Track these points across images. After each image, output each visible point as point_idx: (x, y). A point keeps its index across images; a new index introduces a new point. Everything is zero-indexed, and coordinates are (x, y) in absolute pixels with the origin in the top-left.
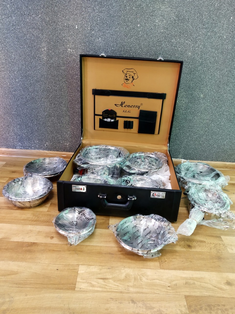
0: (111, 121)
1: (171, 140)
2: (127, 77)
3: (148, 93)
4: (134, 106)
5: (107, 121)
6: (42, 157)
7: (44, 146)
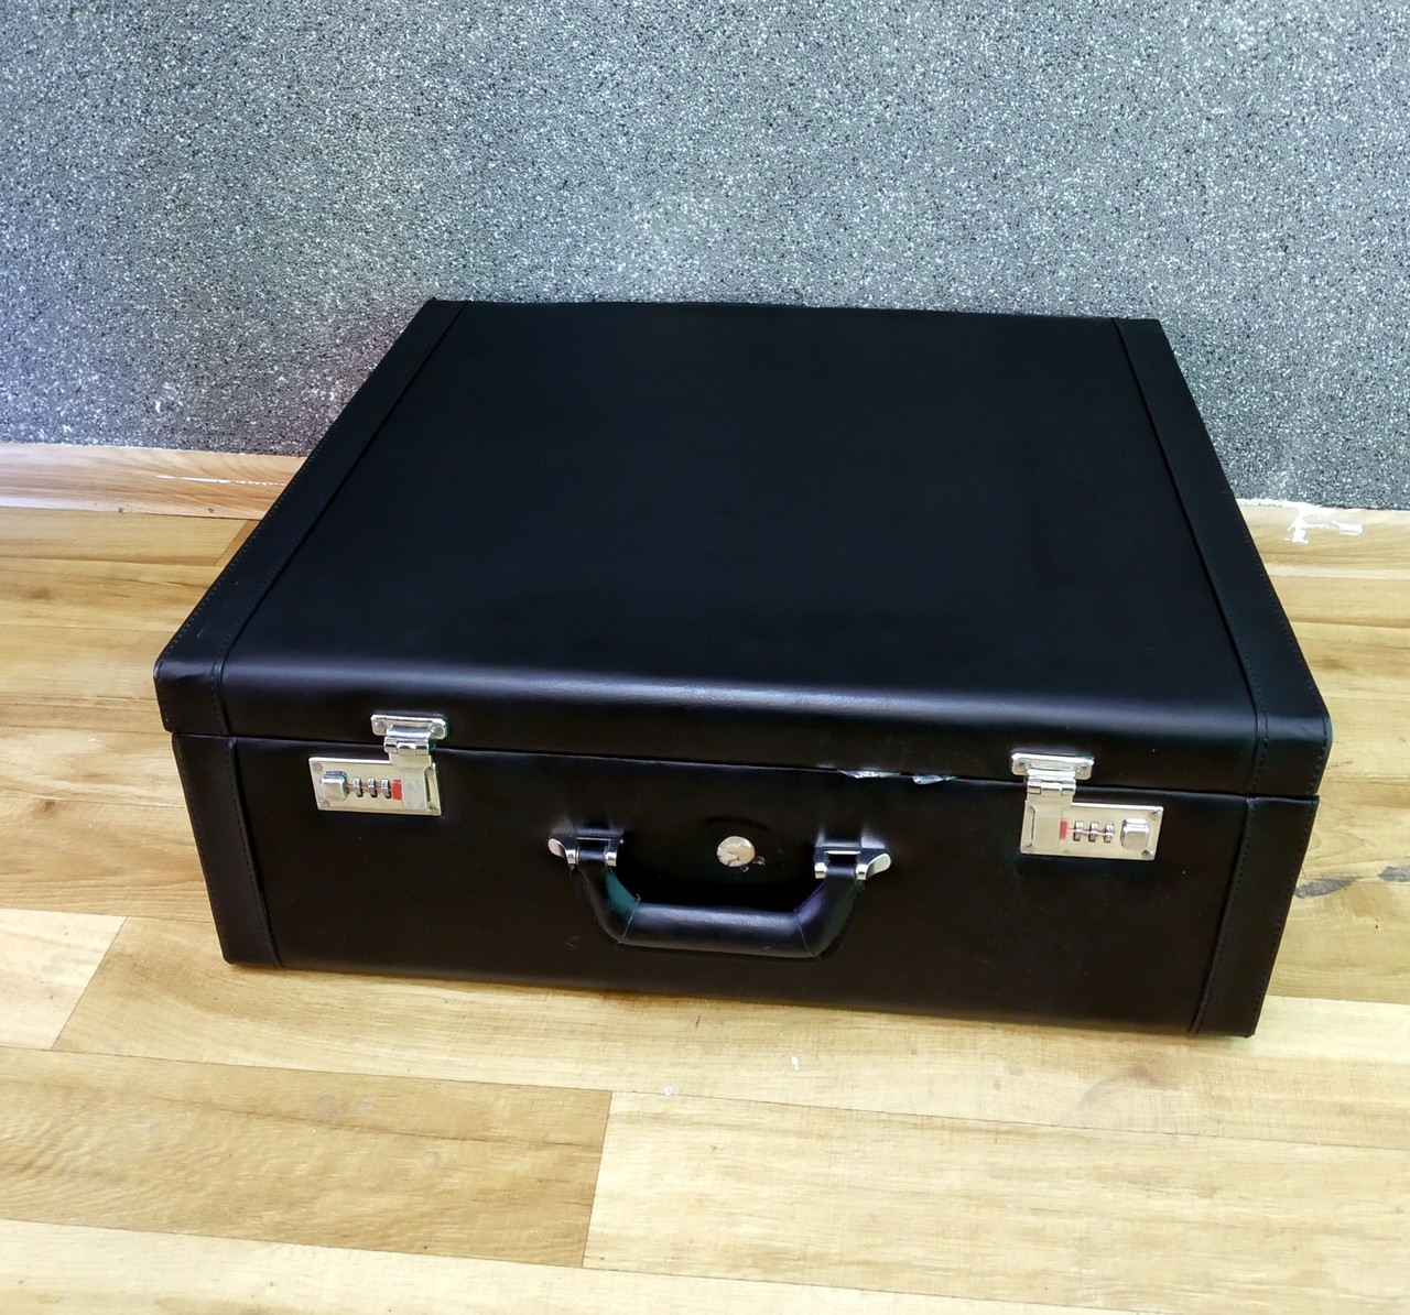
6: (139, 499)
7: (150, 409)
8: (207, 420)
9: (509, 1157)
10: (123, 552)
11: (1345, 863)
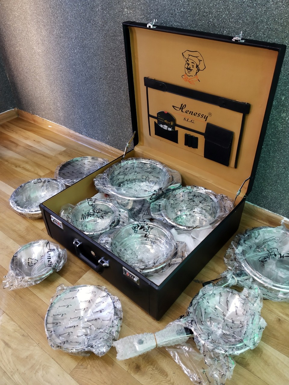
0: (169, 130)
3: (220, 97)
4: (198, 114)
5: (164, 128)
6: (103, 151)
7: (106, 139)
8: (113, 143)
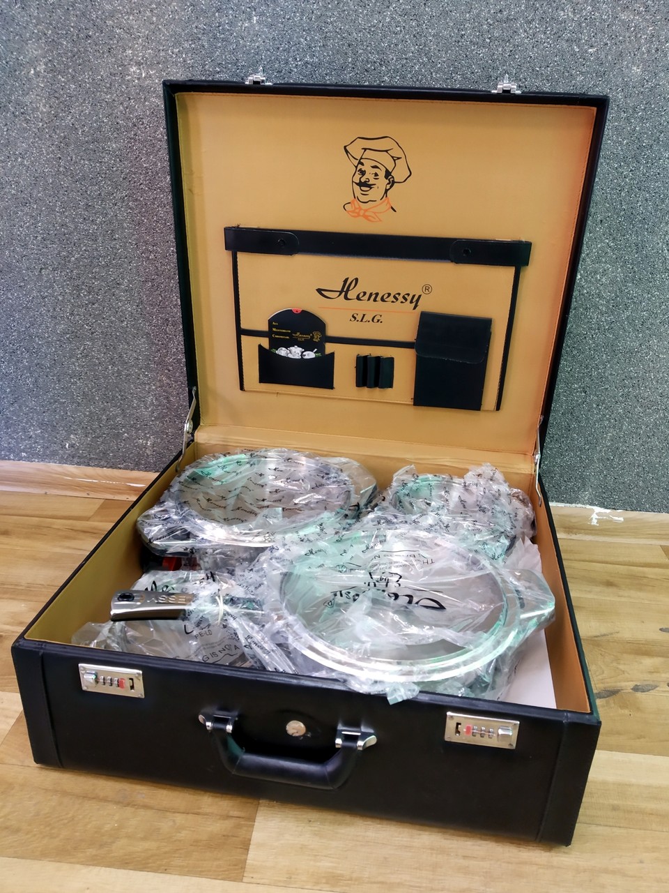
0: (306, 357)
1: (551, 431)
2: (363, 173)
3: (455, 239)
4: (395, 297)
5: (290, 356)
6: (55, 488)
7: (63, 447)
8: (89, 453)
9: (209, 823)
10: (45, 513)
11: (616, 682)
